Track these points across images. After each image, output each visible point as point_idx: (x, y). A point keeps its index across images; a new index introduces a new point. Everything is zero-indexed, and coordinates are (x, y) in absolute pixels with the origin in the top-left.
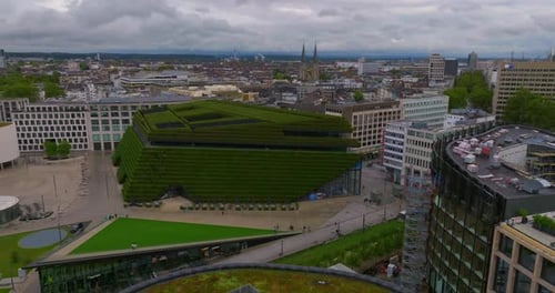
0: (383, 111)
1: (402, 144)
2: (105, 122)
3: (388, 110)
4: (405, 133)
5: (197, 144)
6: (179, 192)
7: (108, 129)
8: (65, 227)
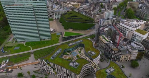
1: (102, 22)
2: (57, 15)
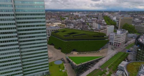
1: (114, 37)
4: (114, 35)
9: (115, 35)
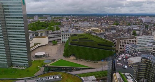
0: (130, 40)
3: (132, 40)
5: (79, 45)
6: (74, 55)
7: (65, 39)
8: (51, 60)
9: (131, 48)
